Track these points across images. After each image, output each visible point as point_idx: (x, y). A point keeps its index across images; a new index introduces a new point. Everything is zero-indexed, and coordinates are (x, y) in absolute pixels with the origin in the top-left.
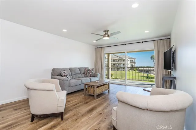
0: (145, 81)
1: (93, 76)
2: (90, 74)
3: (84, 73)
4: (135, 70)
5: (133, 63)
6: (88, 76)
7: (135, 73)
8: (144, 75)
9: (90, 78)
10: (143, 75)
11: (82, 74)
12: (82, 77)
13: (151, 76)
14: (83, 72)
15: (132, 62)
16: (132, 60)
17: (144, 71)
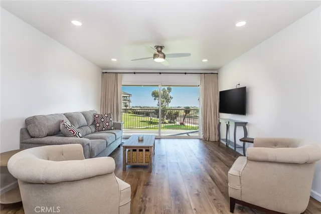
0: (146, 128)
1: (112, 128)
2: (107, 124)
3: (94, 123)
4: (130, 113)
5: (127, 102)
6: (104, 129)
7: (130, 117)
8: (145, 120)
9: (115, 134)
10: (143, 120)
11: (91, 127)
12: (92, 133)
13: (154, 121)
14: (91, 121)
15: (126, 100)
16: (126, 97)
17: (143, 114)
